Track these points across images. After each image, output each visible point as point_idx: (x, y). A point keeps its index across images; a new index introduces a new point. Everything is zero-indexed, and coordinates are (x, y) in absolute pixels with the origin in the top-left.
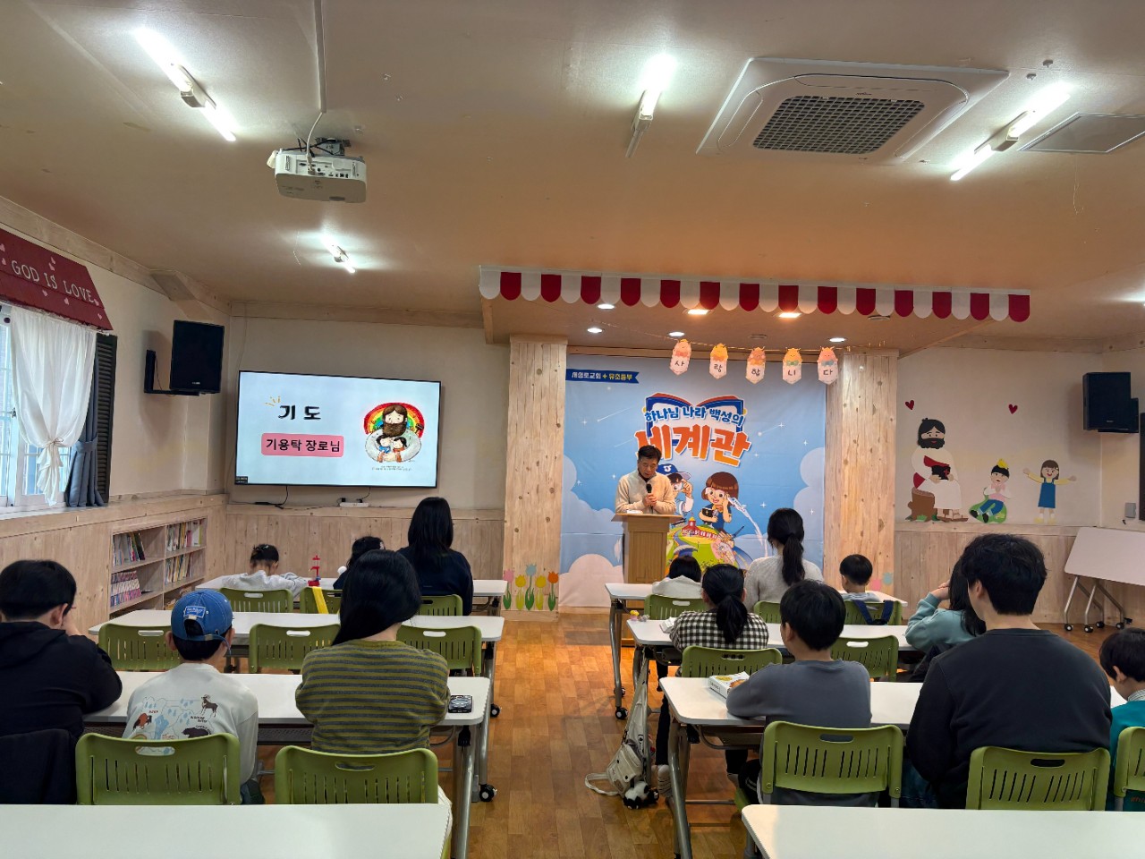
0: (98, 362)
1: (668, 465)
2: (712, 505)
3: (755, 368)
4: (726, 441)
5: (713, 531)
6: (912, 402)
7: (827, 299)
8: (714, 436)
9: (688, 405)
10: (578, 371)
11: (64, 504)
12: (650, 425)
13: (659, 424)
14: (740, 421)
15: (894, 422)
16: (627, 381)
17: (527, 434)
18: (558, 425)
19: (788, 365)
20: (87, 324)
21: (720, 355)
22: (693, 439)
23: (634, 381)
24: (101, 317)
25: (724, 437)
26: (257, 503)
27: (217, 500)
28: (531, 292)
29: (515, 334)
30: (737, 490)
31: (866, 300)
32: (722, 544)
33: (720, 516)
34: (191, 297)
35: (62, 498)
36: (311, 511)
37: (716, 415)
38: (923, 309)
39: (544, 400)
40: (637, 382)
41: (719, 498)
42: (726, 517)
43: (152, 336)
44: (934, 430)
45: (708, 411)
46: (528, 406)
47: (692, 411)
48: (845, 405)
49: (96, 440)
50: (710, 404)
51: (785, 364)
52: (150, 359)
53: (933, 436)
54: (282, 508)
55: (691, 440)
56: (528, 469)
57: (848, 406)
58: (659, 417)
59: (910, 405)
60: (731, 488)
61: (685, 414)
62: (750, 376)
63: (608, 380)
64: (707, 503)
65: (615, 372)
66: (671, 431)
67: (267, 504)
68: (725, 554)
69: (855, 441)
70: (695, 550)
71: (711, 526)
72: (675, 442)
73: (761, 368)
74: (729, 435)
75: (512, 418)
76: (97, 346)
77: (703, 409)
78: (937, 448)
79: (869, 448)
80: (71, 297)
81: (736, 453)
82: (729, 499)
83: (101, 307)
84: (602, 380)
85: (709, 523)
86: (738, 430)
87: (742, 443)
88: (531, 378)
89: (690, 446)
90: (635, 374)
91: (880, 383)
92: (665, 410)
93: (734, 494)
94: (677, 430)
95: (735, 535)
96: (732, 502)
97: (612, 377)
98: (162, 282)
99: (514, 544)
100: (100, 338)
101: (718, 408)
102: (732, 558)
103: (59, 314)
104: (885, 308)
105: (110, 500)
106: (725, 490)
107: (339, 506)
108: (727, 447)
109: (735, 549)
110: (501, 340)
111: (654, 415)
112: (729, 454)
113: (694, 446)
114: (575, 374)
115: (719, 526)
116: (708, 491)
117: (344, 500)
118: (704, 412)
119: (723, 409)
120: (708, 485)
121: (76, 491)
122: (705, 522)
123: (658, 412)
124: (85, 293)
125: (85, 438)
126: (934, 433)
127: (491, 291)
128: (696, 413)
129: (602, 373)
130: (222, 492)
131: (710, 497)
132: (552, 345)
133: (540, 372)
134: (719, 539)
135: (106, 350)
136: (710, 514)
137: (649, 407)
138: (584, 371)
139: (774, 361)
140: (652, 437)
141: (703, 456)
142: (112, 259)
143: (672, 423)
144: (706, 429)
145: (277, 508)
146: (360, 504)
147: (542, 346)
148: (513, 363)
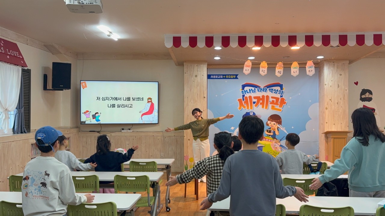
0: (23, 79)
1: (252, 112)
2: (271, 128)
3: (279, 70)
4: (276, 101)
5: (272, 139)
6: (357, 82)
7: (309, 40)
8: (271, 100)
9: (259, 87)
10: (213, 75)
11: (13, 132)
12: (244, 96)
13: (247, 95)
14: (282, 93)
15: (348, 91)
16: (233, 78)
18: (204, 97)
19: (293, 68)
20: (17, 65)
21: (264, 66)
22: (262, 101)
23: (236, 78)
24: (22, 62)
25: (275, 100)
26: (90, 131)
27: (75, 130)
28: (185, 44)
29: (185, 61)
30: (281, 122)
31: (326, 40)
32: (275, 144)
33: (274, 132)
34: (61, 53)
35: (12, 130)
36: (111, 134)
37: (271, 91)
38: (352, 42)
39: (198, 88)
40: (237, 78)
41: (273, 125)
42: (277, 133)
43: (45, 69)
44: (367, 94)
45: (268, 89)
46: (192, 90)
47: (261, 89)
48: (326, 85)
49: (23, 108)
50: (269, 86)
51: (292, 68)
52: (45, 77)
53: (367, 96)
54: (100, 133)
55: (261, 101)
57: (327, 85)
58: (247, 92)
59: (356, 83)
60: (279, 121)
61: (258, 91)
62: (277, 74)
63: (225, 78)
64: (269, 127)
65: (228, 75)
66: (253, 98)
67: (94, 131)
68: (276, 148)
69: (330, 100)
70: (264, 147)
71: (270, 136)
72: (254, 103)
73: (282, 70)
74: (277, 99)
75: (185, 95)
76: (22, 73)
77: (266, 89)
78: (369, 101)
79: (336, 102)
80: (9, 55)
81: (281, 106)
82: (278, 126)
83: (23, 59)
84: (223, 78)
85: (270, 135)
86: (281, 96)
87: (283, 102)
88: (193, 79)
89: (261, 104)
90: (237, 75)
91: (341, 75)
92: (250, 90)
93: (280, 123)
94: (255, 98)
96: (279, 127)
97: (227, 77)
98: (49, 48)
99: (188, 145)
100: (23, 70)
101: (272, 88)
102: (280, 150)
103: (5, 62)
104: (335, 42)
105: (31, 131)
106: (276, 122)
107: (121, 132)
108: (277, 104)
109: (281, 146)
110: (181, 64)
111: (245, 92)
112: (277, 107)
113: (262, 104)
114: (212, 77)
115: (274, 137)
116: (269, 122)
117: (123, 129)
118: (266, 90)
119: (274, 88)
120: (269, 120)
121: (17, 128)
122: (268, 135)
123: (247, 90)
124: (16, 53)
125: (19, 107)
126: (367, 95)
127: (169, 44)
128: (263, 90)
129: (223, 75)
130: (77, 127)
131: (270, 125)
132: (201, 65)
133: (196, 76)
134: (274, 142)
135: (26, 75)
136: (270, 132)
137: (243, 89)
138: (215, 75)
139: (287, 67)
140: (245, 101)
141: (266, 108)
142: (27, 40)
143: (253, 95)
144: (267, 97)
145: (98, 133)
146: (129, 131)
147: (197, 66)
148: (185, 73)
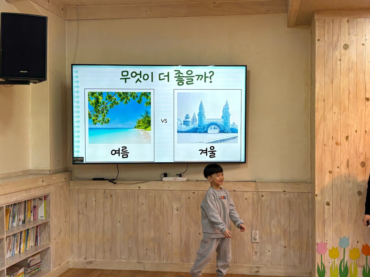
17: (336, 109)
26: (94, 179)
27: (60, 178)
29: (319, 11)
36: (138, 185)
46: (335, 82)
54: (115, 183)
56: (337, 144)
67: (102, 179)
75: (319, 95)
88: (337, 53)
99: (326, 217)
107: (161, 180)
117: (166, 175)
130: (66, 170)
132: (359, 20)
133: (346, 47)
145: (111, 183)
146: (179, 179)
147: (348, 21)
148: (318, 40)
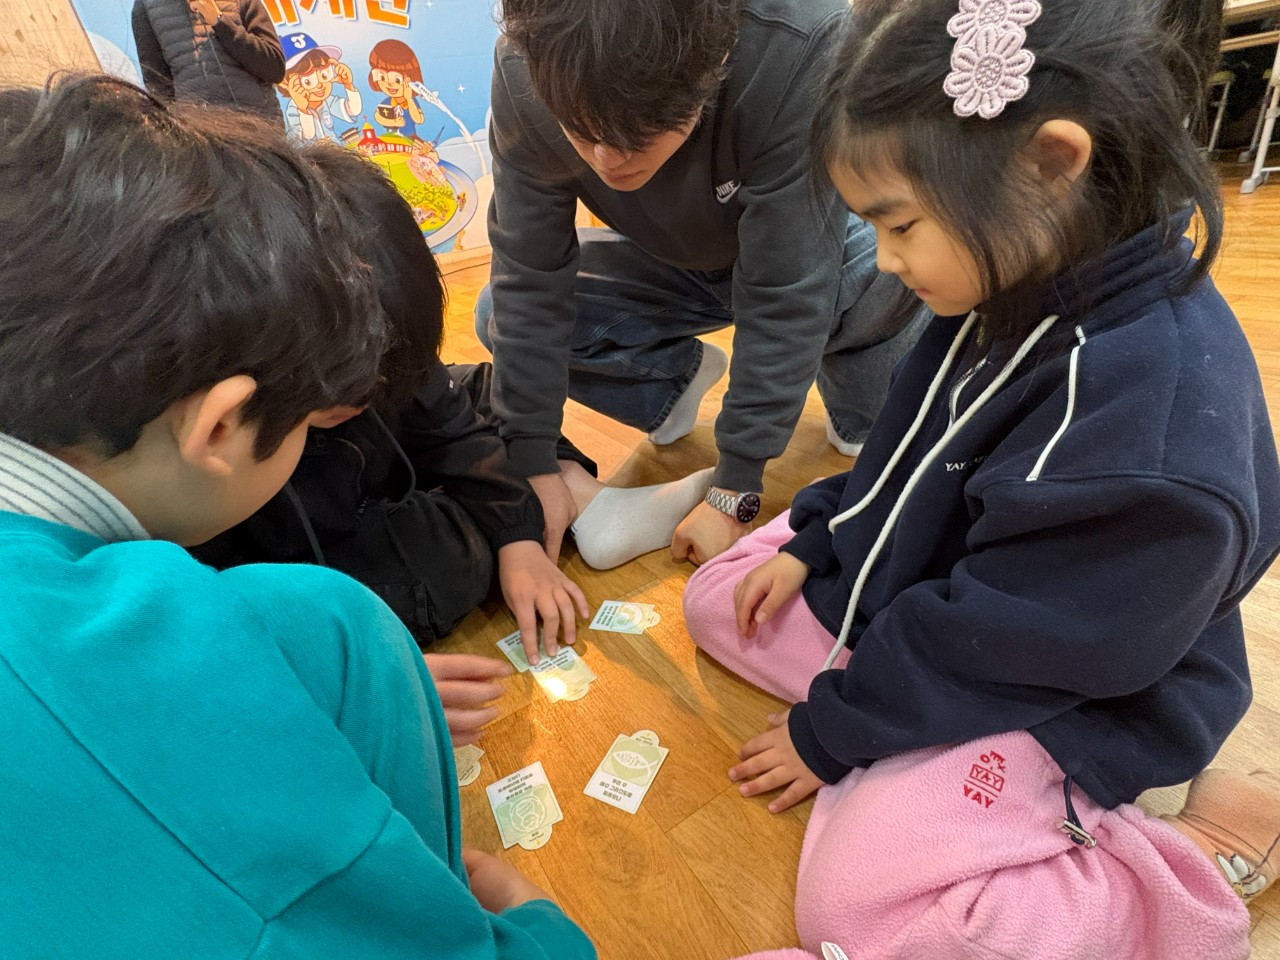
1: (298, 35)
2: (390, 98)
5: (405, 141)
30: (419, 69)
33: (407, 115)
41: (396, 86)
42: (415, 115)
64: (382, 97)
81: (399, 2)
82: (412, 86)
85: (395, 128)
95: (435, 142)
106: (401, 72)
109: (442, 163)
115: (410, 132)
116: (377, 75)
120: (374, 66)
122: (388, 128)
131: (383, 86)
134: (416, 152)
136: (392, 115)
141: (349, 14)
